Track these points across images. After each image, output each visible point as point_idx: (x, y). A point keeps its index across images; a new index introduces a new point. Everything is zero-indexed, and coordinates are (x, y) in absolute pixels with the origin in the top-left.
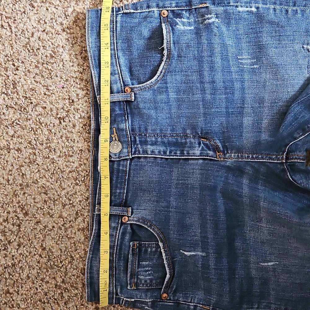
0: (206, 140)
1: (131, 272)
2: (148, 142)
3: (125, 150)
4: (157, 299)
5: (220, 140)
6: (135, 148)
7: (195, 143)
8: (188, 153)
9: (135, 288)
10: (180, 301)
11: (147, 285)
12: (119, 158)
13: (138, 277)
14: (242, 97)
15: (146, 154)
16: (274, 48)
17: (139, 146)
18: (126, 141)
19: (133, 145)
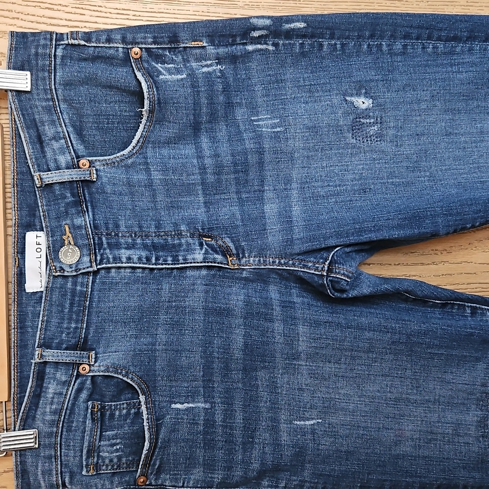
0: (210, 239)
1: (89, 446)
2: (121, 244)
3: (86, 259)
4: (130, 485)
5: (233, 237)
6: (102, 255)
7: (194, 244)
8: (185, 259)
9: (95, 473)
10: (166, 486)
11: (113, 466)
12: (76, 271)
13: (99, 455)
14: (260, 175)
15: (119, 263)
16: (304, 103)
17: (108, 251)
18: (87, 245)
19: (97, 251)
